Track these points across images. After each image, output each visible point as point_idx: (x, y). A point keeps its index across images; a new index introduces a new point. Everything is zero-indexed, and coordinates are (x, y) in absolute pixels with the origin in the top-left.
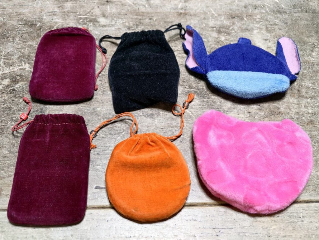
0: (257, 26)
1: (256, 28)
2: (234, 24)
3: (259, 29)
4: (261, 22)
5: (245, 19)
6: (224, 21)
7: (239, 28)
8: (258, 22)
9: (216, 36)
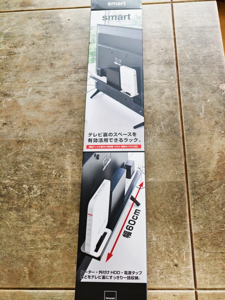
0: (71, 151)
1: (69, 153)
2: (54, 149)
3: (71, 154)
4: (74, 147)
5: (64, 144)
6: (48, 147)
7: (57, 153)
8: (72, 147)
9: (39, 161)
